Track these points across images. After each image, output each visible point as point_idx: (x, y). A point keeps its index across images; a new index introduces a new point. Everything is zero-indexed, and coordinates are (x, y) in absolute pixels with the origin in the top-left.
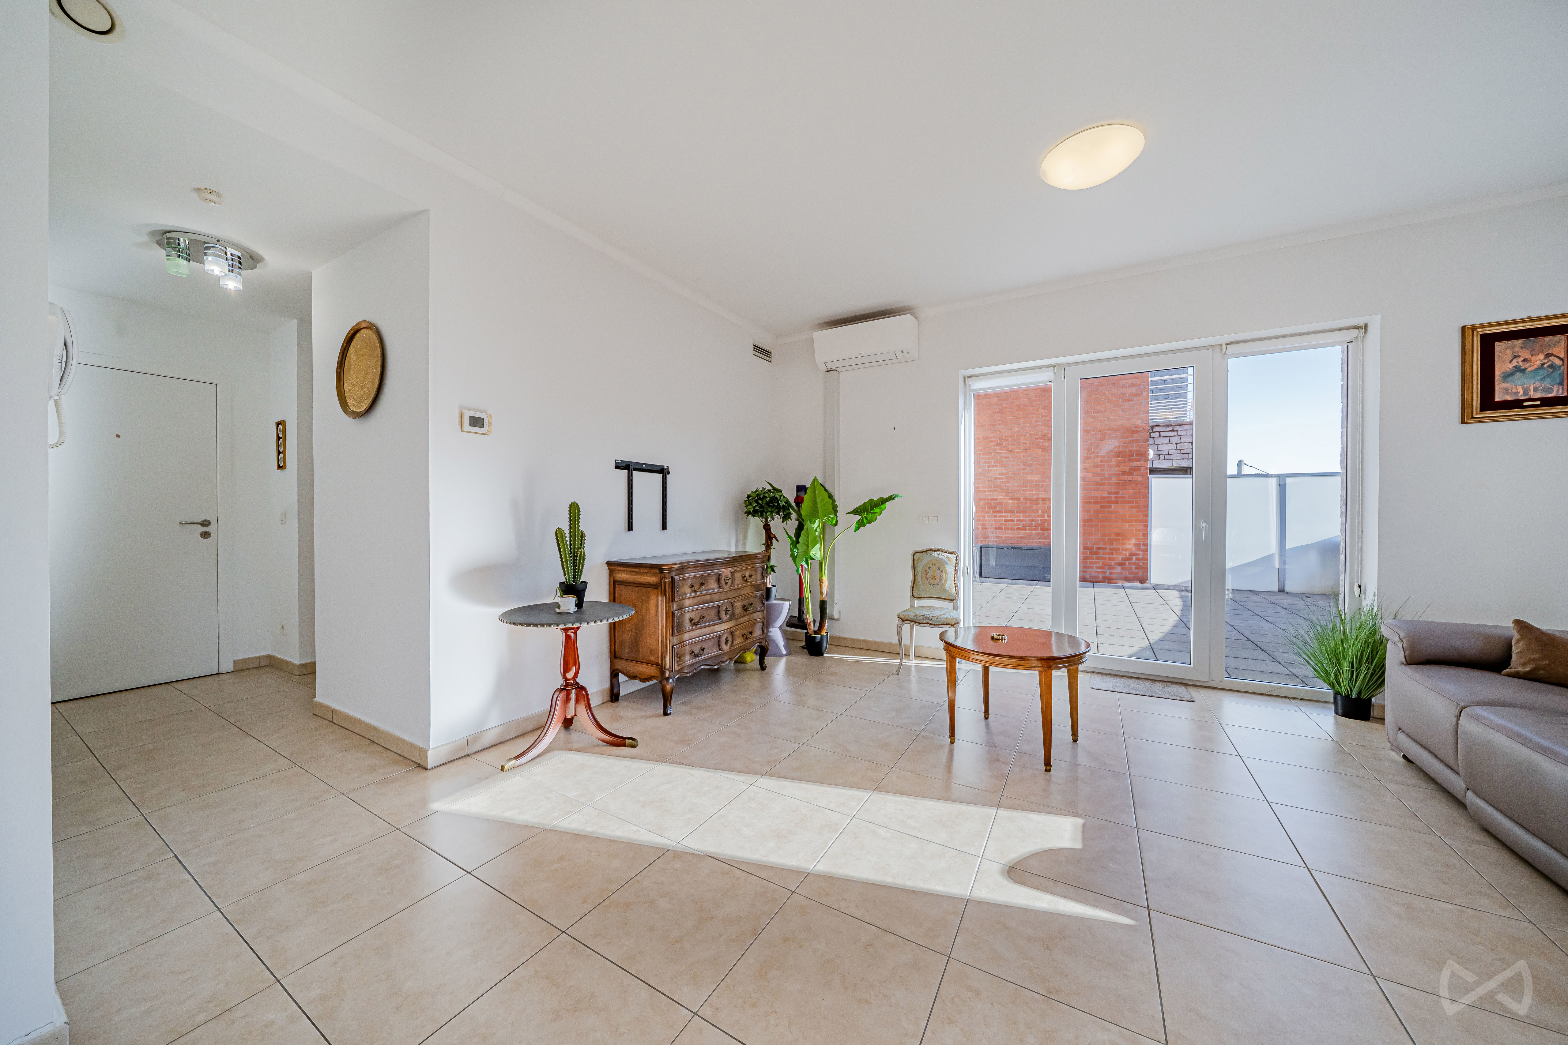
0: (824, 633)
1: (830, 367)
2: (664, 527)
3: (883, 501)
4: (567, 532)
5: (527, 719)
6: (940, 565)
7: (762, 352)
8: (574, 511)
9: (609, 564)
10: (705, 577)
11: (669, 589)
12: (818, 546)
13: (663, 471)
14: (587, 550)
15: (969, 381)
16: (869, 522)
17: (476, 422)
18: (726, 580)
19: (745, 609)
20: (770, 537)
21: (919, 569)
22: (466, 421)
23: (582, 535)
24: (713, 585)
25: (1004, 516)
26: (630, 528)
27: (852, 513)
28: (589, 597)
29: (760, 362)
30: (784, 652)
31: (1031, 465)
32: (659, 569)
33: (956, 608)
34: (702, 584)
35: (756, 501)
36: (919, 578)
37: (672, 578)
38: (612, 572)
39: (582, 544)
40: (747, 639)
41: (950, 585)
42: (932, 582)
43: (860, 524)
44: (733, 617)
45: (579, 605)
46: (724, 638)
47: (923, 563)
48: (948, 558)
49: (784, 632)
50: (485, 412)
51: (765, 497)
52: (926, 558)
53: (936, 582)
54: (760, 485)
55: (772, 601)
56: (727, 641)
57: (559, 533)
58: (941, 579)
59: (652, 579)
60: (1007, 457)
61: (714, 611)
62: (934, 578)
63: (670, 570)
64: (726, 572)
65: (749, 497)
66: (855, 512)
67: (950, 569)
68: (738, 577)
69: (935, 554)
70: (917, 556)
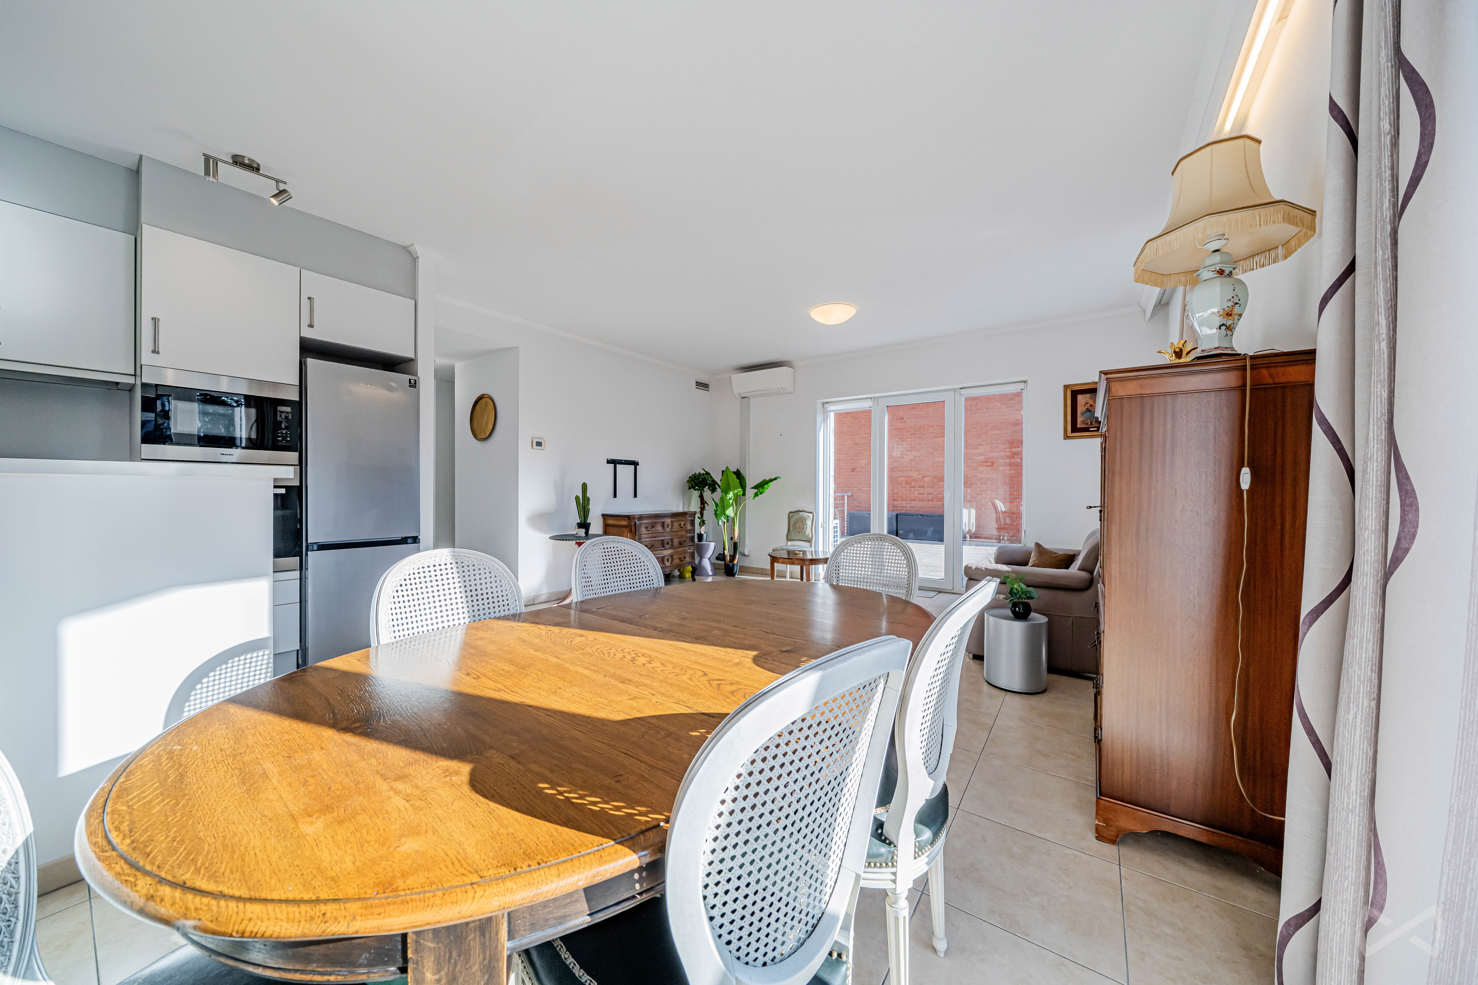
0: (735, 562)
1: (743, 396)
2: (635, 496)
3: (771, 480)
4: (581, 497)
5: (561, 592)
6: (803, 521)
7: (702, 385)
8: (584, 487)
9: (603, 515)
10: (655, 523)
11: (633, 529)
12: (731, 508)
13: (635, 464)
14: (591, 506)
15: (826, 406)
16: (761, 493)
17: (539, 444)
18: (668, 526)
19: (680, 543)
20: (703, 503)
21: (792, 523)
22: (535, 444)
23: (589, 499)
24: (659, 528)
25: (918, 490)
26: (615, 496)
27: (753, 488)
28: (592, 531)
29: (701, 392)
30: (711, 573)
31: (938, 450)
32: (628, 517)
33: (811, 546)
34: (653, 527)
35: (694, 481)
36: (791, 528)
37: (635, 523)
38: (604, 520)
39: (588, 504)
40: (682, 561)
41: (808, 531)
42: (798, 530)
43: (756, 495)
44: (672, 547)
45: (587, 533)
46: (666, 558)
47: (794, 519)
48: (808, 516)
49: (712, 564)
50: (542, 439)
51: (699, 478)
52: (796, 516)
53: (800, 530)
54: (699, 470)
55: (704, 543)
56: (668, 560)
57: (577, 498)
58: (803, 529)
59: (624, 523)
60: (920, 444)
61: (660, 542)
62: (799, 528)
63: (634, 518)
64: (668, 521)
65: (690, 477)
66: (755, 488)
67: (809, 523)
68: (676, 525)
69: (801, 513)
70: (791, 514)
